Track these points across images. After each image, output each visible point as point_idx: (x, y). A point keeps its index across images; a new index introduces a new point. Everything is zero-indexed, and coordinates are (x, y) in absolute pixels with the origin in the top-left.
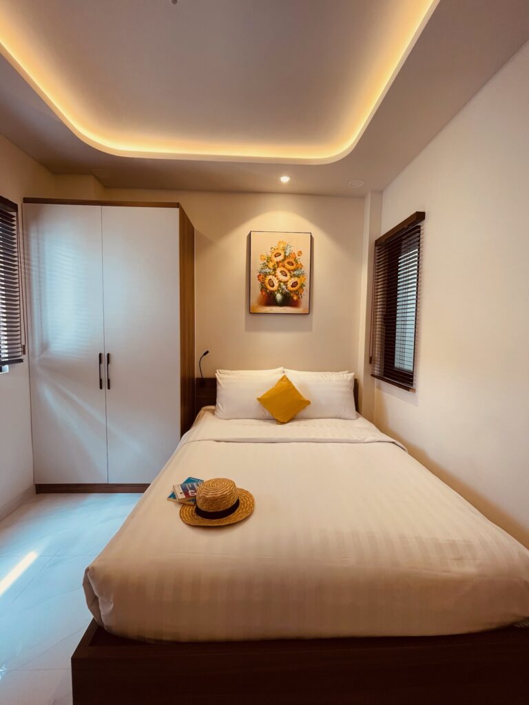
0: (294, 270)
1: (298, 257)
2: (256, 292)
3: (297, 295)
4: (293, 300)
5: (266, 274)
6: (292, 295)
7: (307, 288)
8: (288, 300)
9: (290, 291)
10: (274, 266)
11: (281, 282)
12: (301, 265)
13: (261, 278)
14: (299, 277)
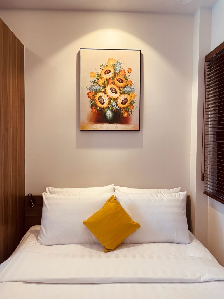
0: (124, 87)
1: (128, 74)
2: (87, 110)
3: (127, 112)
4: (124, 117)
5: (96, 92)
6: (122, 112)
7: (137, 105)
8: (118, 117)
9: (120, 108)
10: (104, 83)
11: (111, 99)
12: (131, 82)
13: (91, 95)
14: (129, 94)
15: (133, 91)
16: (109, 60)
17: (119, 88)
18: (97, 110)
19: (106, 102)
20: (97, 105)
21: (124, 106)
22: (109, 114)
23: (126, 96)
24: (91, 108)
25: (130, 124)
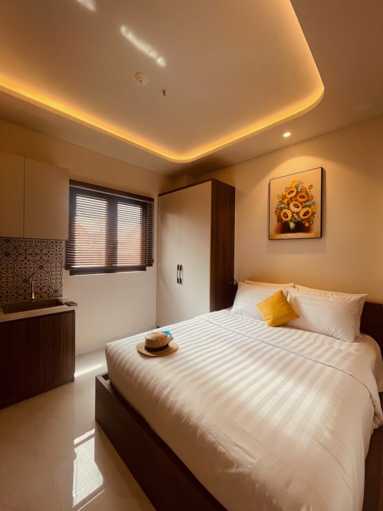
0: (306, 202)
1: (309, 191)
2: (274, 224)
3: (308, 222)
4: (305, 226)
5: (281, 209)
6: (304, 222)
7: (318, 215)
10: (288, 202)
11: (294, 213)
12: (312, 196)
13: (277, 212)
14: (310, 207)
15: (314, 204)
16: (293, 182)
17: (301, 203)
18: (283, 223)
19: (290, 215)
20: (282, 220)
21: (306, 217)
22: (292, 225)
23: (307, 209)
24: (278, 222)
25: (311, 232)
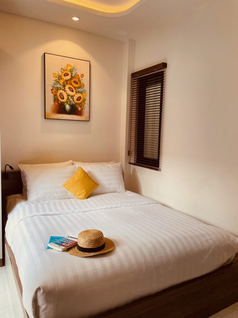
0: (79, 88)
1: (81, 78)
2: (51, 103)
3: (81, 106)
4: (78, 110)
5: (58, 89)
6: (77, 106)
7: (87, 102)
8: (74, 110)
9: (76, 103)
10: (63, 83)
11: (69, 96)
12: (84, 85)
13: (53, 91)
14: (82, 94)
15: (85, 91)
16: (68, 65)
17: (75, 88)
18: (59, 103)
19: (66, 98)
20: (58, 100)
21: (79, 102)
22: (68, 107)
23: (80, 95)
24: (54, 101)
25: (83, 116)
